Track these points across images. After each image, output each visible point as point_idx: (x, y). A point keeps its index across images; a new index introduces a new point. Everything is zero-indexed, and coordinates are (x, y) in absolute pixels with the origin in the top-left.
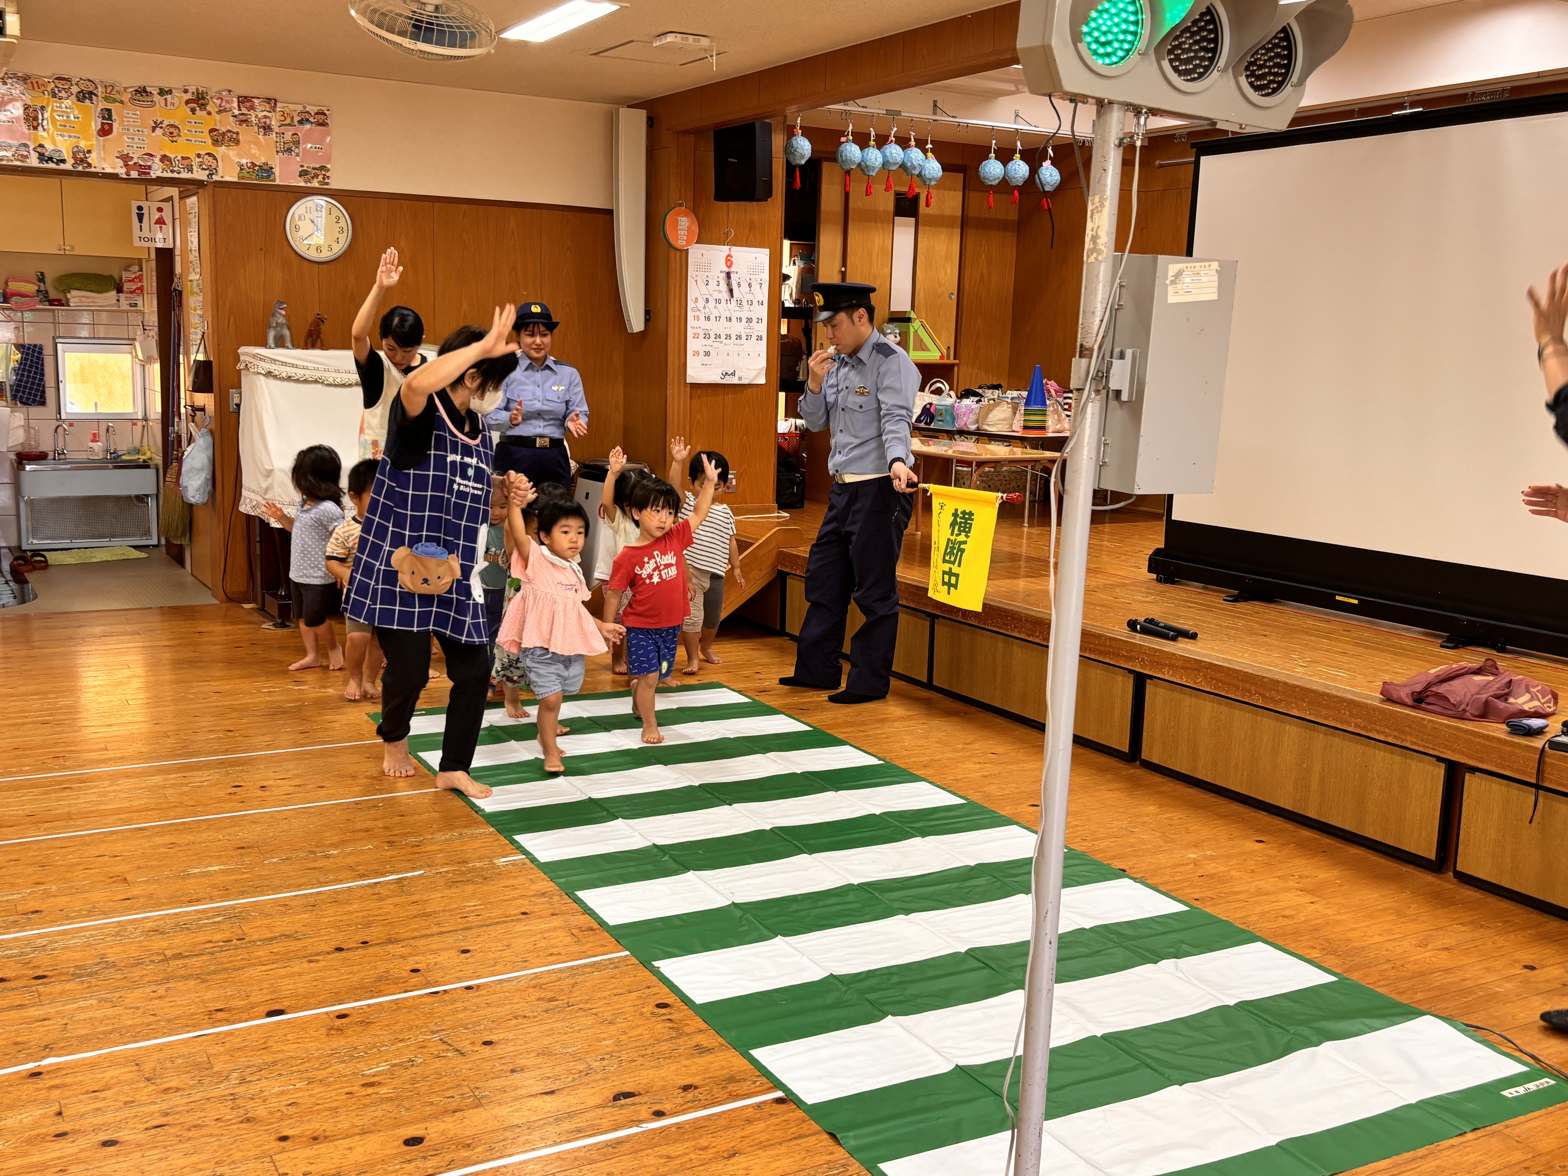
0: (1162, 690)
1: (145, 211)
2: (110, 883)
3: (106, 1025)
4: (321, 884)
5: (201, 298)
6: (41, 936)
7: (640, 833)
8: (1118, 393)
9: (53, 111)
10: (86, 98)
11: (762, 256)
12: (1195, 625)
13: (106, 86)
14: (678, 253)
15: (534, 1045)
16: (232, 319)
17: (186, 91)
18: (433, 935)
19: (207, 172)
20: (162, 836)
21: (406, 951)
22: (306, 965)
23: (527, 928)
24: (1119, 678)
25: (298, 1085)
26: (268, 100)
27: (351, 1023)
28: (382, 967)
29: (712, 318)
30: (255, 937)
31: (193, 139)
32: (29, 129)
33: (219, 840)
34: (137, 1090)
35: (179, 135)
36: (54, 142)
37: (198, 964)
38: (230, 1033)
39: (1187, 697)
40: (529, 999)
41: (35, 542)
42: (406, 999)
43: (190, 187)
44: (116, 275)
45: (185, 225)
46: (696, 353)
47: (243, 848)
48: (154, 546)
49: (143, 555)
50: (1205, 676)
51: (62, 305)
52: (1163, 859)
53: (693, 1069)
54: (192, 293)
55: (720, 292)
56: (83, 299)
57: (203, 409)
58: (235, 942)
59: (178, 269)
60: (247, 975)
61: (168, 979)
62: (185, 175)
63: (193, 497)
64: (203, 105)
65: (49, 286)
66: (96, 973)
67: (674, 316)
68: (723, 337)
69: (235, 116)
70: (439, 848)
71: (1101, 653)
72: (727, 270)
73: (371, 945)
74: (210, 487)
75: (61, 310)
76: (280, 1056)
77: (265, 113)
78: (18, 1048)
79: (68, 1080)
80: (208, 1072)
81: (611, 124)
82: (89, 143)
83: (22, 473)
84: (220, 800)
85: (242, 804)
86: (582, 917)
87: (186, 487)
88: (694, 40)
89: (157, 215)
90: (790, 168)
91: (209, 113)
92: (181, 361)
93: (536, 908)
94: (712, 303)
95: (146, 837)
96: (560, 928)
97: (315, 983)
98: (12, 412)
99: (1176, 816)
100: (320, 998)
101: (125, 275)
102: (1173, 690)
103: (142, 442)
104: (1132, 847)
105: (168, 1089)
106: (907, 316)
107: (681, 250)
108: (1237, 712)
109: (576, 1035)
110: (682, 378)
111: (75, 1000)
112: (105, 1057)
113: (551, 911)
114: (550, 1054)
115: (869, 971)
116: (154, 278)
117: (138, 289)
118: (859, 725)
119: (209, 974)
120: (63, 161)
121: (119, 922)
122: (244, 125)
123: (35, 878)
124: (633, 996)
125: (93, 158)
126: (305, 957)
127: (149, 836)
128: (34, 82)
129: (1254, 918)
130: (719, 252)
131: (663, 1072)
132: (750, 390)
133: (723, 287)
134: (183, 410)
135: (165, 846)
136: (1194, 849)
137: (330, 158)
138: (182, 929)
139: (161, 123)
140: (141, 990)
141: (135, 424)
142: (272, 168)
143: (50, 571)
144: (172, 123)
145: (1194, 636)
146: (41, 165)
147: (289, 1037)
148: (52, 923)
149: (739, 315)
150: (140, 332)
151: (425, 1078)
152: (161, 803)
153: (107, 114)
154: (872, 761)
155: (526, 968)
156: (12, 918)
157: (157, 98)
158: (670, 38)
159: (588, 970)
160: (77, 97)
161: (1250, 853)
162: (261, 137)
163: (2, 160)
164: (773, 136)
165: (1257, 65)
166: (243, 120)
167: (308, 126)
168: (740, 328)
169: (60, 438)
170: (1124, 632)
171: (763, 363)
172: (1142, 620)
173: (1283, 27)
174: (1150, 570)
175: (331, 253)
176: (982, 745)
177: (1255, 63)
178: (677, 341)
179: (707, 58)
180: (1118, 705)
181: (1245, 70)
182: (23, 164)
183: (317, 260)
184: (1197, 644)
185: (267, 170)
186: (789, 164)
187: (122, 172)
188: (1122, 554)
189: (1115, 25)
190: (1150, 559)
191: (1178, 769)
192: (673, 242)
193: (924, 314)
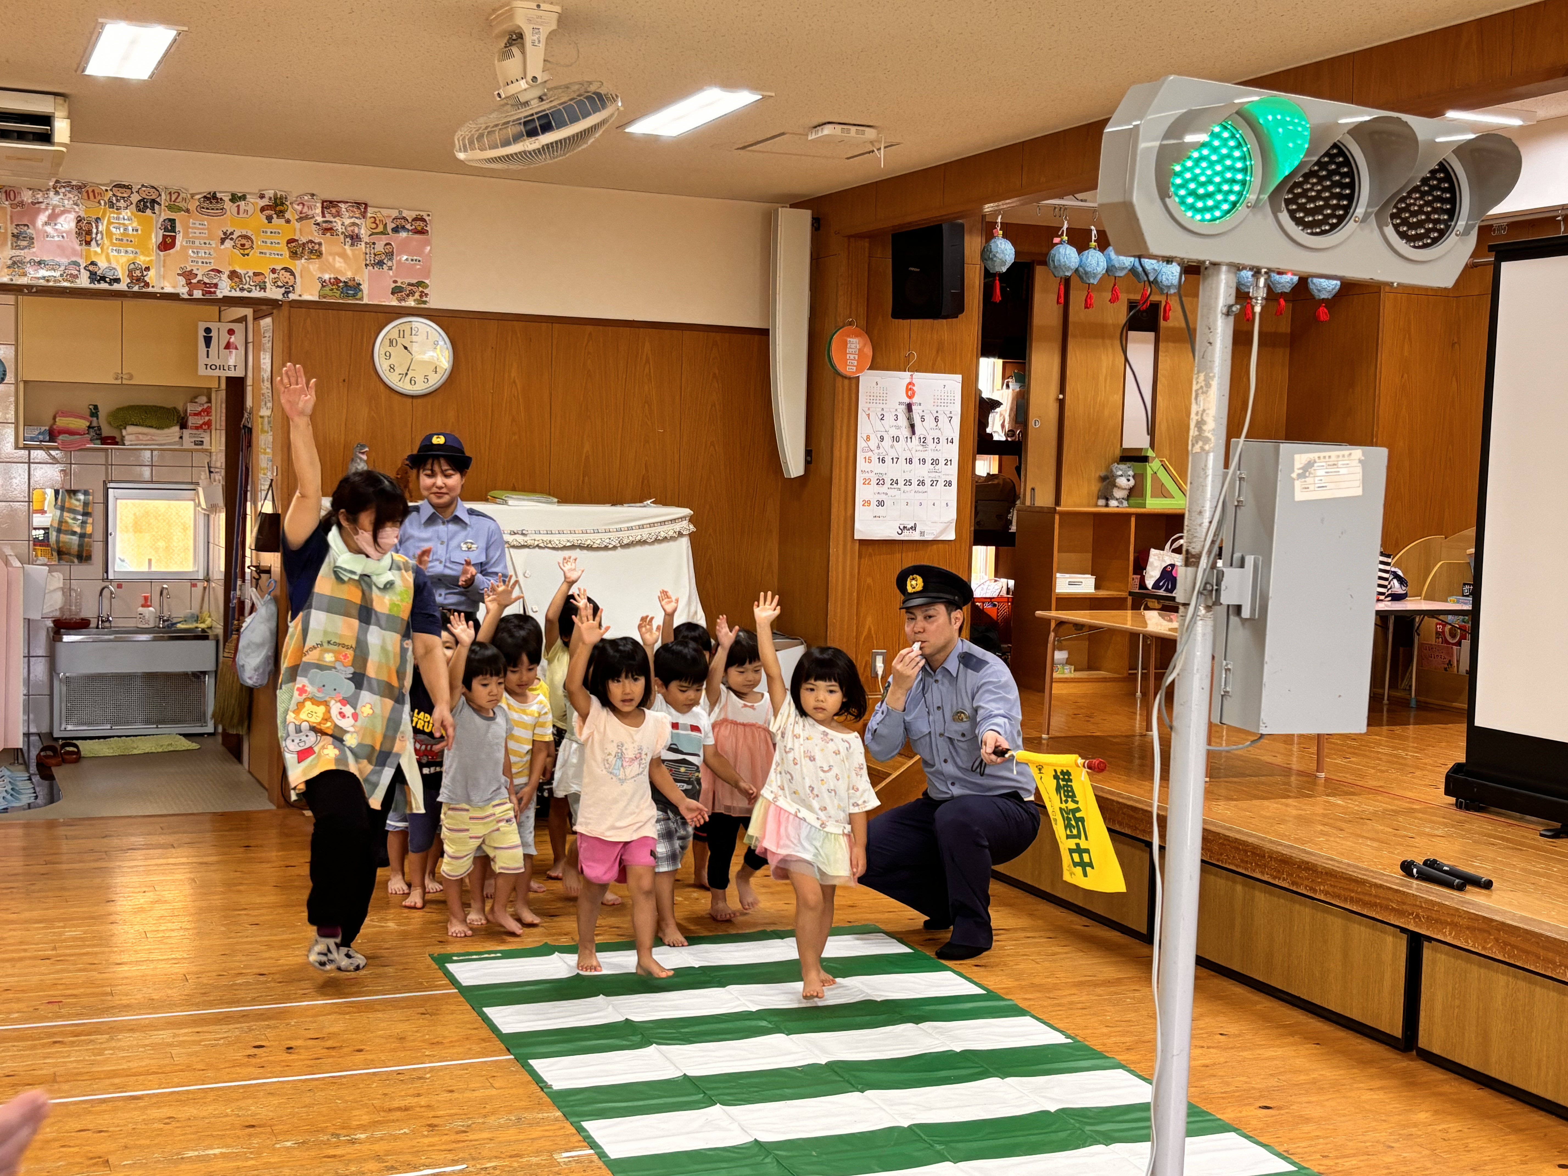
0: (1443, 957)
1: (214, 334)
2: (89, 1166)
5: (271, 439)
7: (739, 1125)
8: (1238, 609)
9: (109, 223)
10: (147, 207)
11: (953, 383)
12: (1495, 870)
13: (170, 193)
14: (846, 382)
17: (262, 197)
19: (283, 290)
20: (159, 1107)
24: (1390, 939)
26: (358, 205)
29: (888, 459)
31: (268, 252)
32: (81, 244)
33: (227, 1116)
35: (252, 247)
36: (108, 260)
39: (1475, 968)
41: (69, 727)
43: (264, 307)
44: (180, 408)
45: (258, 348)
46: (867, 503)
47: (253, 1126)
48: (209, 734)
49: (194, 746)
50: (1497, 940)
51: (117, 443)
54: (263, 431)
55: (898, 428)
56: (141, 437)
57: (268, 571)
59: (249, 403)
62: (256, 294)
63: (250, 678)
64: (281, 212)
65: (102, 421)
67: (840, 457)
68: (901, 482)
69: (318, 224)
70: (490, 1136)
71: (1365, 904)
72: (907, 401)
74: (271, 667)
75: (115, 449)
77: (352, 220)
81: (769, 224)
82: (148, 259)
83: (58, 644)
84: (236, 1064)
85: (261, 1070)
87: (243, 666)
88: (857, 132)
89: (228, 339)
90: (988, 274)
91: (288, 221)
92: (248, 511)
94: (888, 441)
95: (140, 1107)
98: (49, 572)
99: (1453, 1126)
101: (190, 408)
102: (1457, 957)
103: (201, 608)
106: (1143, 454)
107: (850, 378)
110: (849, 533)
116: (224, 411)
117: (204, 424)
118: (1048, 990)
120: (117, 281)
122: (328, 234)
125: (151, 276)
128: (90, 190)
130: (897, 380)
132: (935, 548)
133: (903, 421)
134: (247, 570)
135: (160, 1120)
137: (429, 272)
139: (232, 233)
141: (195, 585)
142: (359, 284)
143: (84, 764)
144: (244, 233)
145: (1488, 885)
146: (92, 286)
149: (922, 455)
150: (204, 475)
152: (166, 1066)
153: (170, 226)
154: (1058, 1039)
157: (228, 205)
158: (827, 130)
160: (137, 206)
162: (347, 247)
163: (48, 281)
164: (967, 238)
165: (1410, 212)
166: (328, 230)
167: (403, 234)
168: (922, 471)
169: (106, 602)
170: (1394, 877)
171: (952, 514)
172: (1420, 861)
173: (1441, 164)
174: (1448, 792)
175: (427, 385)
176: (1208, 1022)
177: (1406, 209)
178: (843, 488)
179: (873, 151)
180: (1388, 976)
181: (1392, 219)
182: (72, 285)
183: (411, 393)
184: (1489, 896)
185: (352, 288)
186: (986, 271)
187: (183, 291)
188: (1418, 768)
189: (1217, 174)
190: (1448, 778)
191: (1465, 1063)
192: (840, 368)
193: (1167, 452)
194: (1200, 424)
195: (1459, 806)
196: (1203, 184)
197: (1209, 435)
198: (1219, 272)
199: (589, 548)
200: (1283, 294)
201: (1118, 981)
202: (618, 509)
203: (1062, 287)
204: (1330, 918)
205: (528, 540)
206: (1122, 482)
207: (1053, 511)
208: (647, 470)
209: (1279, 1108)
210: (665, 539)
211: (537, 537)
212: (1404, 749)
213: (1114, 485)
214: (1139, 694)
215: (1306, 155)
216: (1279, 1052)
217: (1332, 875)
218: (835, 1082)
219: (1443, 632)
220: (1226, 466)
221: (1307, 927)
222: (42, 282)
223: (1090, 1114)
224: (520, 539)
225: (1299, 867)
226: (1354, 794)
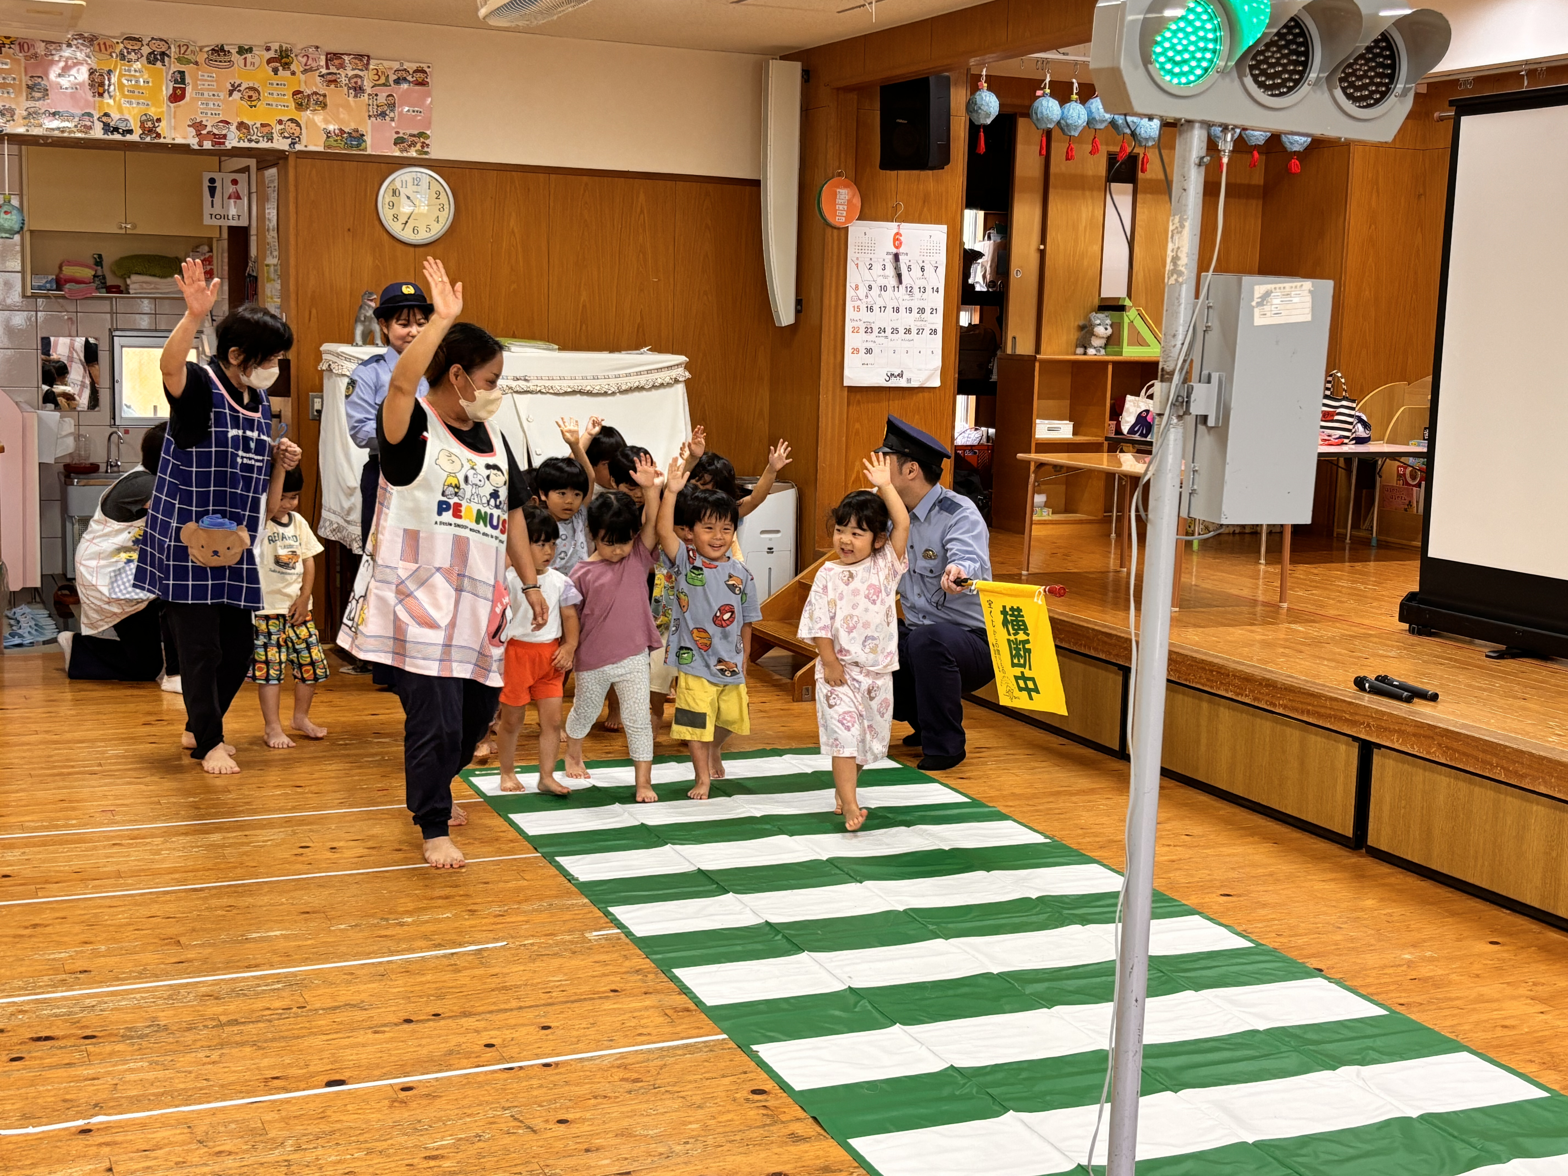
0: (1391, 762)
1: (218, 184)
2: (163, 946)
3: (158, 1087)
4: (392, 953)
5: (278, 286)
6: (89, 996)
7: (751, 909)
8: (1205, 418)
9: (121, 75)
10: (157, 60)
11: (938, 233)
12: (1441, 685)
13: (179, 46)
14: (835, 231)
15: (614, 1126)
16: (314, 311)
17: (268, 49)
18: (512, 1010)
19: (290, 141)
20: (220, 898)
21: (481, 1025)
22: (370, 1036)
23: (615, 1006)
24: (1343, 748)
25: (356, 1155)
26: (360, 57)
27: (415, 1096)
28: (454, 1040)
29: (876, 308)
30: (318, 1006)
31: (274, 103)
32: (94, 96)
33: (282, 904)
34: (188, 1151)
35: (259, 99)
36: (120, 109)
37: (254, 1031)
38: (287, 1101)
39: (1420, 771)
40: (611, 1079)
42: (477, 1074)
43: (270, 157)
45: (263, 200)
46: (856, 351)
47: (308, 913)
50: (1440, 745)
51: (121, 292)
52: (1371, 960)
53: (785, 1157)
54: (269, 280)
55: (885, 277)
56: (145, 285)
58: (295, 1010)
59: (253, 252)
60: (306, 1044)
61: (222, 1045)
62: (263, 145)
64: (286, 64)
65: (107, 270)
66: (147, 1035)
67: (830, 306)
68: (889, 331)
69: (322, 76)
70: (525, 918)
71: (1320, 716)
72: (895, 251)
73: (443, 1018)
75: (120, 297)
76: (338, 1126)
77: (357, 72)
78: (67, 1105)
79: (119, 1138)
80: (262, 1138)
81: (760, 76)
82: (159, 110)
83: (70, 488)
84: (285, 862)
85: (308, 866)
86: (678, 997)
89: (231, 189)
90: (974, 129)
91: (293, 73)
93: (628, 986)
94: (876, 291)
95: (202, 898)
96: (653, 1007)
97: (380, 1055)
99: (1397, 911)
100: (384, 1071)
102: (1403, 762)
104: (1337, 944)
105: (220, 1152)
106: (1120, 303)
107: (839, 229)
108: (1477, 790)
109: (661, 1118)
110: (838, 379)
111: (125, 1062)
112: (156, 1119)
113: (644, 990)
114: (630, 1135)
115: (996, 1065)
116: (226, 260)
118: (1028, 799)
119: (266, 1041)
120: (130, 132)
121: (170, 985)
122: (333, 86)
123: (82, 937)
124: (726, 1081)
125: (163, 128)
126: (370, 1028)
127: (206, 898)
128: (102, 43)
129: (1466, 1027)
130: (885, 230)
131: (751, 1159)
132: (921, 395)
133: (890, 271)
135: (221, 908)
136: (1412, 950)
137: (430, 123)
138: (238, 995)
139: (239, 85)
140: (194, 1055)
142: (363, 135)
144: (252, 85)
145: (1434, 698)
146: (106, 137)
147: (349, 1107)
148: (101, 983)
149: (908, 304)
151: (492, 1154)
152: (221, 863)
153: (180, 78)
154: (1039, 839)
155: (611, 1048)
156: (60, 977)
157: (235, 57)
159: (680, 1052)
160: (148, 59)
161: (1479, 955)
162: (351, 99)
163: (63, 132)
164: (953, 91)
165: (1356, 76)
166: (332, 81)
167: (405, 86)
168: (909, 320)
169: (113, 448)
170: (1349, 692)
171: (937, 362)
172: (1372, 677)
173: (1383, 34)
174: (1402, 619)
175: (429, 235)
176: (1175, 825)
177: (1353, 74)
178: (832, 337)
179: (864, 5)
180: (1341, 780)
181: (1340, 82)
182: (87, 136)
183: (414, 242)
184: (1435, 707)
185: (358, 138)
186: (971, 123)
187: (193, 142)
188: (1376, 599)
189: (1192, 43)
190: (1402, 605)
191: (1409, 858)
192: (830, 219)
193: (1143, 302)
194: (1175, 259)
195: (1412, 631)
196: (1179, 52)
197: (1183, 269)
198: (1192, 128)
199: (589, 394)
200: (1256, 147)
201: (1092, 791)
202: (616, 356)
203: (1044, 139)
204: (1288, 730)
205: (531, 386)
206: (1100, 330)
207: (1032, 359)
208: (642, 319)
209: (1239, 896)
210: (662, 385)
211: (540, 383)
212: (1362, 583)
213: (1092, 334)
214: (1113, 535)
215: (1267, 28)
216: (1240, 850)
217: (1290, 691)
218: (835, 874)
219: (1404, 474)
220: (1197, 296)
221: (1267, 740)
222: (57, 133)
223: (1067, 900)
224: (523, 385)
225: (1261, 684)
226: (1314, 621)
